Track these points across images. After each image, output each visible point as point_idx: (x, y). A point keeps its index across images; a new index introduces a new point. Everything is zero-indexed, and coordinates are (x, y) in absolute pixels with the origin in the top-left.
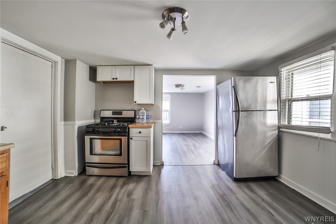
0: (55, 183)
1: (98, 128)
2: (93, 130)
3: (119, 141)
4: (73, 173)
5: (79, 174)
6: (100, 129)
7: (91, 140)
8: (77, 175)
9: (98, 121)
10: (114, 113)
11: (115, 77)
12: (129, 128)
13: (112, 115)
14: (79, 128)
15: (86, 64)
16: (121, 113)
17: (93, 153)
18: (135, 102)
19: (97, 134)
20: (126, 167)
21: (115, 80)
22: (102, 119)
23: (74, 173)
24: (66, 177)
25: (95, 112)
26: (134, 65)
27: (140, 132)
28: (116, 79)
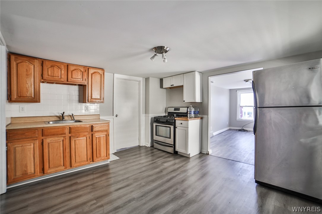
0: (139, 147)
1: (159, 119)
2: (157, 120)
3: (169, 128)
4: (148, 145)
5: (151, 147)
7: (156, 126)
8: (150, 146)
9: (167, 115)
10: (175, 109)
11: (172, 84)
12: (175, 120)
13: (174, 110)
14: (152, 118)
15: (157, 78)
16: (178, 109)
17: (157, 134)
18: (184, 101)
20: (172, 147)
21: (172, 86)
22: (169, 113)
23: (149, 145)
24: (145, 146)
25: (166, 108)
26: (183, 74)
27: (181, 124)
28: (173, 85)
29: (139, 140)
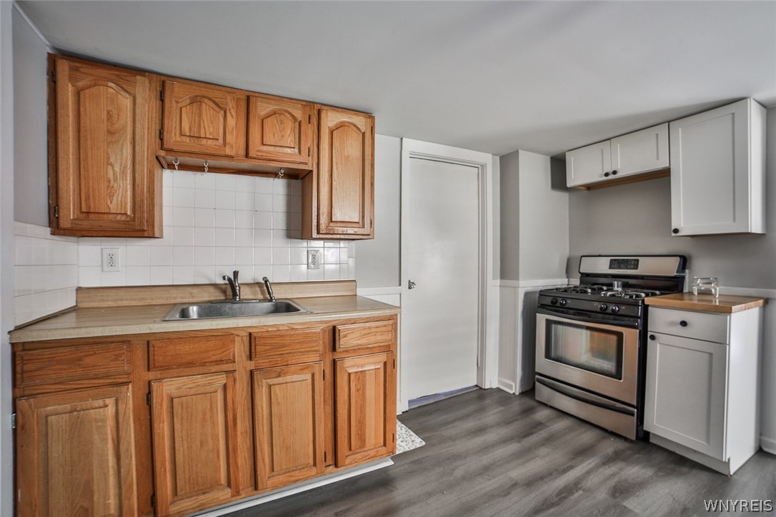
0: (479, 394)
1: (564, 299)
2: (552, 302)
3: (614, 338)
4: (510, 387)
6: (569, 301)
7: (549, 323)
8: (517, 394)
9: (576, 282)
10: (615, 263)
11: (609, 170)
12: (646, 308)
13: (610, 268)
14: (527, 295)
15: (542, 154)
16: (635, 265)
17: (553, 355)
18: (676, 231)
19: (563, 312)
20: (632, 414)
21: (611, 177)
22: (585, 276)
23: (514, 388)
24: (499, 390)
25: (569, 260)
26: (669, 122)
27: (684, 324)
28: (615, 173)
29: (481, 368)
